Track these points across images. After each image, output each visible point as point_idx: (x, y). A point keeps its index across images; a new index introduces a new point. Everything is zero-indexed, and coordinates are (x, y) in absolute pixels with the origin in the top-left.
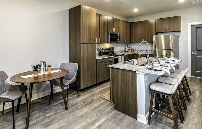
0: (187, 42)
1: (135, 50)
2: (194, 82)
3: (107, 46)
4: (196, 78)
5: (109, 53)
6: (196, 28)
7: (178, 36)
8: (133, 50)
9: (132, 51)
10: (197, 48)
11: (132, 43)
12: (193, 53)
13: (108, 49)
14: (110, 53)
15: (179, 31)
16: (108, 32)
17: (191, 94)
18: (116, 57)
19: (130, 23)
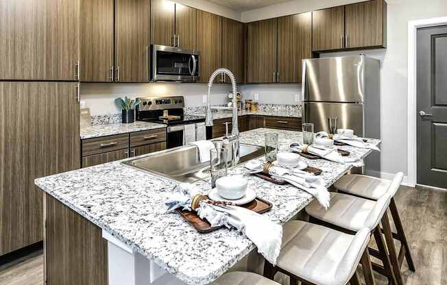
0: (405, 80)
1: (256, 104)
2: (424, 208)
3: (158, 91)
4: (431, 191)
5: (160, 112)
6: (433, 37)
7: (379, 61)
8: (251, 104)
9: (248, 105)
10: (434, 98)
11: (248, 83)
12: (422, 113)
13: (159, 102)
14: (165, 115)
15: (381, 47)
16: (151, 47)
17: (412, 268)
18: (173, 129)
19: (241, 26)
